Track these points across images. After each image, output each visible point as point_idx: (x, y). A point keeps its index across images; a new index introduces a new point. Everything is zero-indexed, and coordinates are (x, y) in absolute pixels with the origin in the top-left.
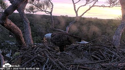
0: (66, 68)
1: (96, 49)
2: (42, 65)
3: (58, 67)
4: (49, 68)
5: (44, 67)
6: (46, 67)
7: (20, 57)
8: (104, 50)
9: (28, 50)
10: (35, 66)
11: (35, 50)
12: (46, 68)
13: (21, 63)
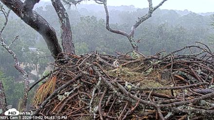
0: (129, 95)
1: (184, 64)
2: (90, 89)
3: (116, 93)
4: (102, 94)
5: (94, 91)
6: (96, 91)
7: (55, 75)
8: (198, 66)
9: (67, 63)
10: (79, 89)
11: (78, 63)
12: (96, 94)
13: (57, 83)
